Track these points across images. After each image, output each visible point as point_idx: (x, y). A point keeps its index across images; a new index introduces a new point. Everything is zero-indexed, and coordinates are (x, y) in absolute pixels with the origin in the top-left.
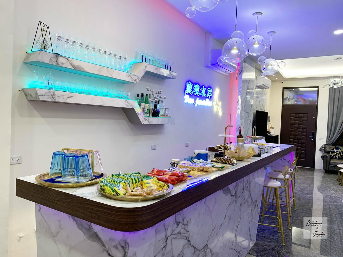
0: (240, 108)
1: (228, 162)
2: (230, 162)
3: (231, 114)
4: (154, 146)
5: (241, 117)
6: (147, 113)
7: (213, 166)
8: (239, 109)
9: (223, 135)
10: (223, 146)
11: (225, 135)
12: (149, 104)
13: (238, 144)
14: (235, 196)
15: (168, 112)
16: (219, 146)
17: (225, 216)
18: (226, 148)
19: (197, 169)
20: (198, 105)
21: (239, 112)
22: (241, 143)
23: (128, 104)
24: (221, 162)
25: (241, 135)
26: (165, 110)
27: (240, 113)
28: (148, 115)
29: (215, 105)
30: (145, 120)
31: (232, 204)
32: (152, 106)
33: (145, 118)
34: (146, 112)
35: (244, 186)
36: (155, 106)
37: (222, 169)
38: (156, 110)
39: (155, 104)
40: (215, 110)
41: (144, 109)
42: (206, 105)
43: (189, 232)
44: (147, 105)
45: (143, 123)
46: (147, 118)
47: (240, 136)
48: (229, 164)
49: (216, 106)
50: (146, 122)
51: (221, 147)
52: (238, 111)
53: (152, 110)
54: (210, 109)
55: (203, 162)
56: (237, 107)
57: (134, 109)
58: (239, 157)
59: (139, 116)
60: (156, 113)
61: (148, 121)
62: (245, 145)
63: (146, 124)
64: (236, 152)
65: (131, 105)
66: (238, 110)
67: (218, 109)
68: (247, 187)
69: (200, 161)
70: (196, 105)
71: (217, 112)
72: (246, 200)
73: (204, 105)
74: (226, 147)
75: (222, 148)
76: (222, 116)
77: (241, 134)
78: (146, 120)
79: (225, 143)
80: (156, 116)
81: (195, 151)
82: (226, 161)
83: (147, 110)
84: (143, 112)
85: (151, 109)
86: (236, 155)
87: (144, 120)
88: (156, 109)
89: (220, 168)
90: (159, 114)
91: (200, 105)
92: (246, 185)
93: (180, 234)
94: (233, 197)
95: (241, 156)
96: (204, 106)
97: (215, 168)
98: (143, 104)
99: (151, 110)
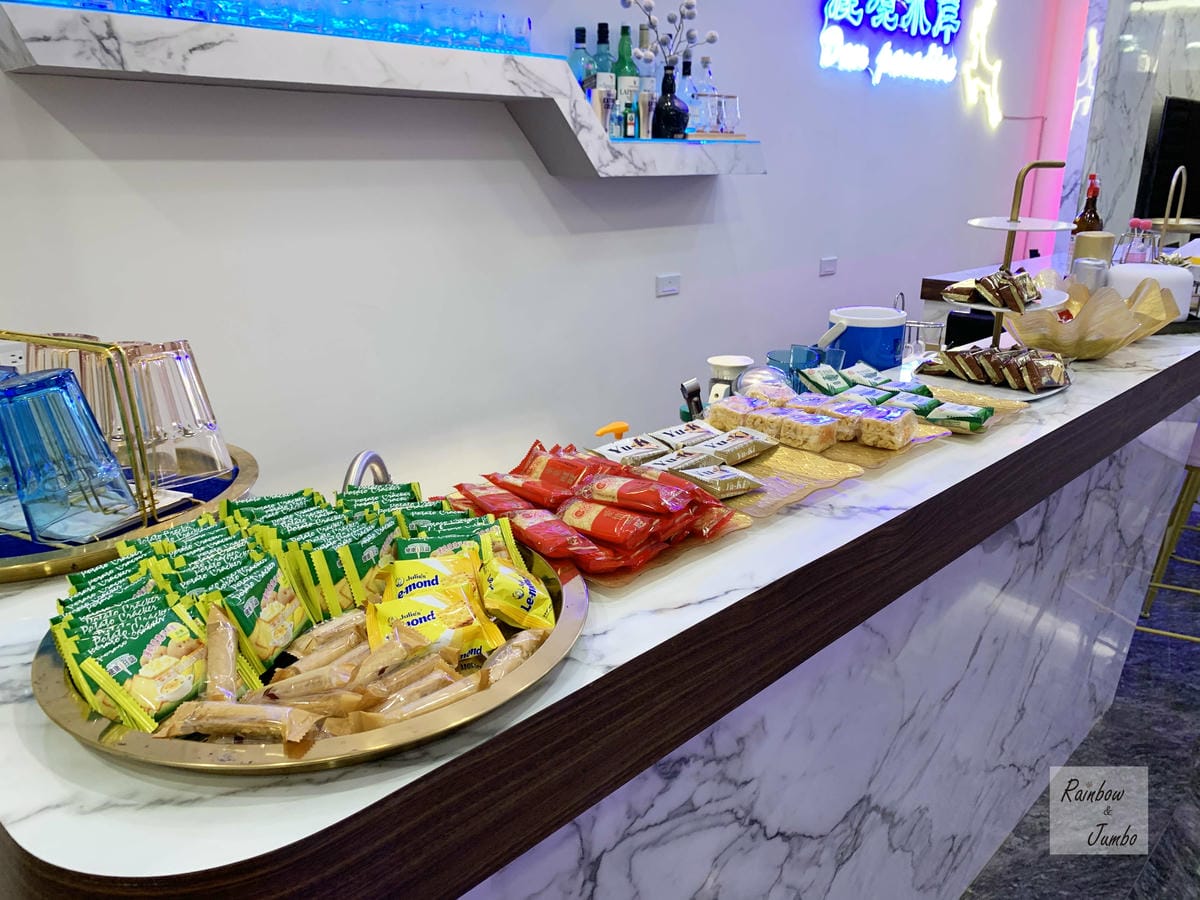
0: (1092, 88)
1: (1017, 374)
2: (1026, 378)
3: (1044, 120)
4: (670, 280)
5: (1091, 128)
6: (623, 121)
7: (922, 412)
8: (1084, 91)
9: (1002, 223)
10: (994, 284)
11: (1014, 219)
12: (637, 75)
13: (1075, 267)
14: (1036, 544)
15: (734, 115)
16: (970, 284)
17: (973, 645)
18: (1010, 297)
19: (814, 439)
20: (885, 77)
21: (1084, 105)
22: (1099, 257)
23: (518, 78)
24: (973, 377)
25: (1097, 217)
26: (720, 103)
27: (1086, 110)
28: (631, 131)
29: (973, 76)
30: (611, 158)
31: (1018, 581)
32: (654, 88)
33: (611, 149)
34: (619, 118)
35: (1092, 487)
36: (668, 86)
37: (973, 428)
38: (673, 103)
39: (666, 76)
40: (971, 100)
41: (608, 103)
42: (924, 76)
43: (751, 787)
44: (627, 82)
45: (603, 169)
46: (623, 146)
47: (1089, 220)
48: (1023, 388)
49: (978, 80)
50: (617, 169)
51: (984, 292)
52: (1081, 105)
53: (650, 104)
54: (948, 94)
55: (867, 381)
56: (1079, 85)
57: (552, 100)
58: (1080, 343)
59: (583, 137)
60: (669, 122)
61: (632, 163)
62: (1118, 271)
63: (620, 175)
64: (1065, 314)
65: (539, 81)
66: (1080, 97)
67: (984, 93)
68: (1107, 488)
69: (851, 377)
70: (876, 79)
71: (981, 106)
72: (1090, 548)
73: (917, 76)
74: (1014, 290)
75: (989, 296)
76: (1002, 128)
77: (1094, 211)
78: (616, 155)
79: (1006, 267)
80: (672, 137)
81: (833, 313)
82: (1006, 371)
83: (628, 106)
84: (604, 115)
85: (647, 100)
86: (1067, 332)
87: (607, 155)
88: (673, 97)
89: (966, 424)
90: (686, 125)
91: (899, 80)
92: (1100, 479)
93: (694, 810)
94: (1026, 549)
95: (1092, 338)
96: (917, 81)
97: (933, 422)
98: (605, 80)
99: (643, 105)
